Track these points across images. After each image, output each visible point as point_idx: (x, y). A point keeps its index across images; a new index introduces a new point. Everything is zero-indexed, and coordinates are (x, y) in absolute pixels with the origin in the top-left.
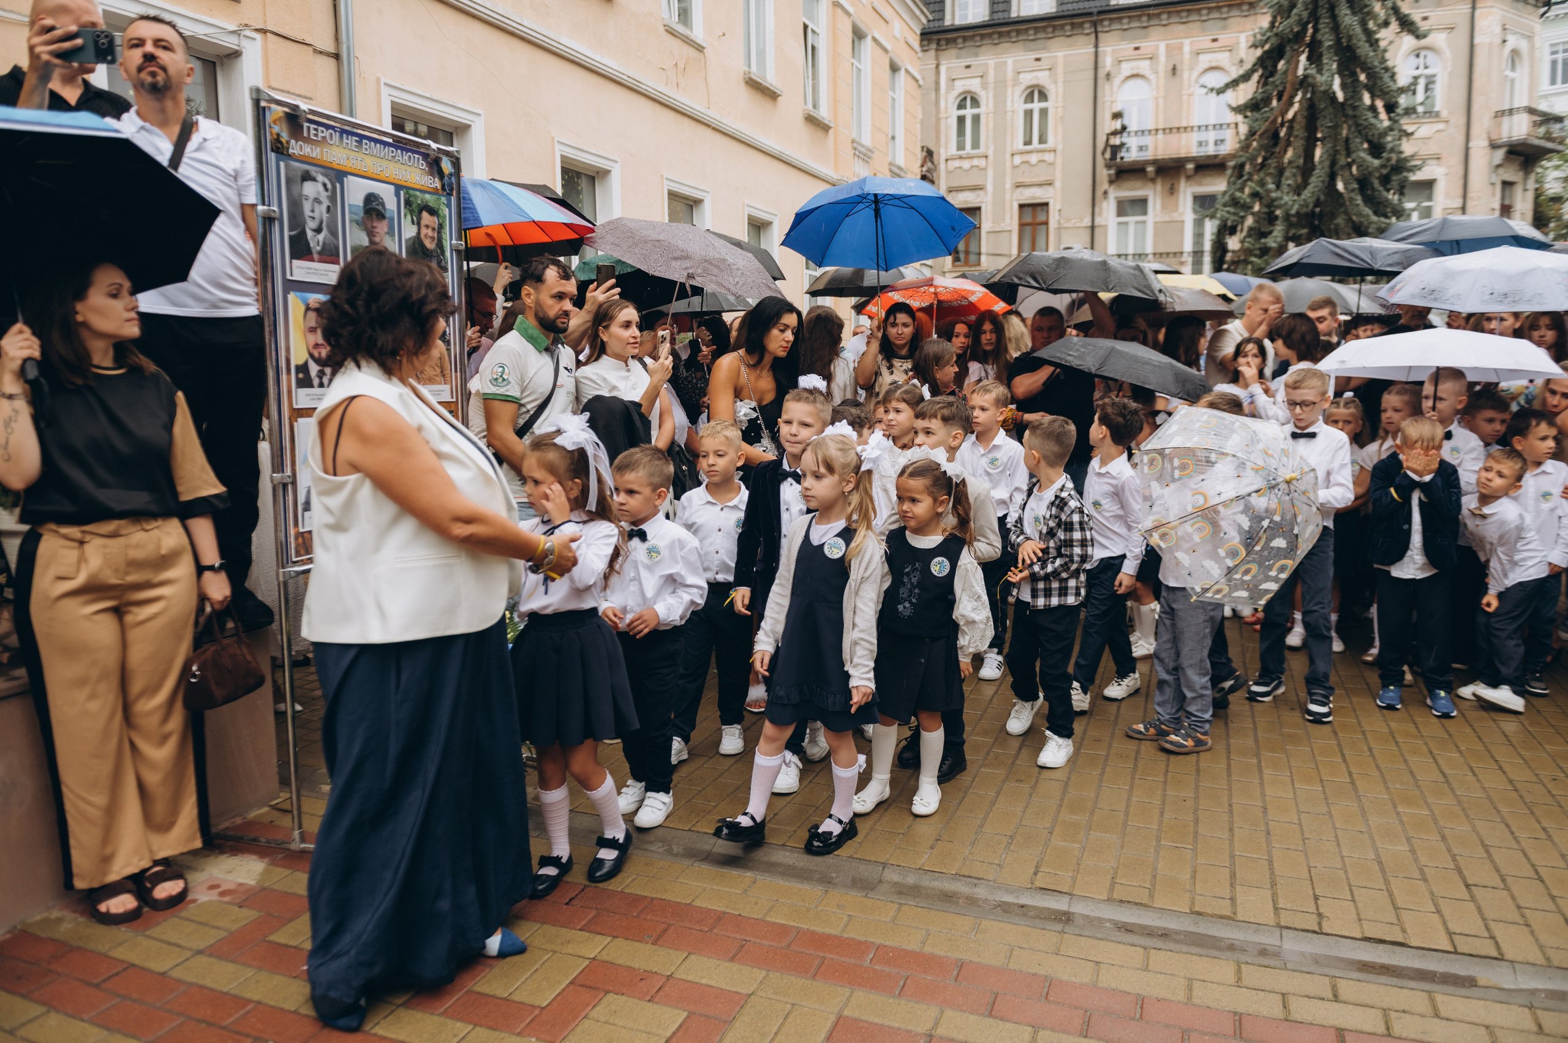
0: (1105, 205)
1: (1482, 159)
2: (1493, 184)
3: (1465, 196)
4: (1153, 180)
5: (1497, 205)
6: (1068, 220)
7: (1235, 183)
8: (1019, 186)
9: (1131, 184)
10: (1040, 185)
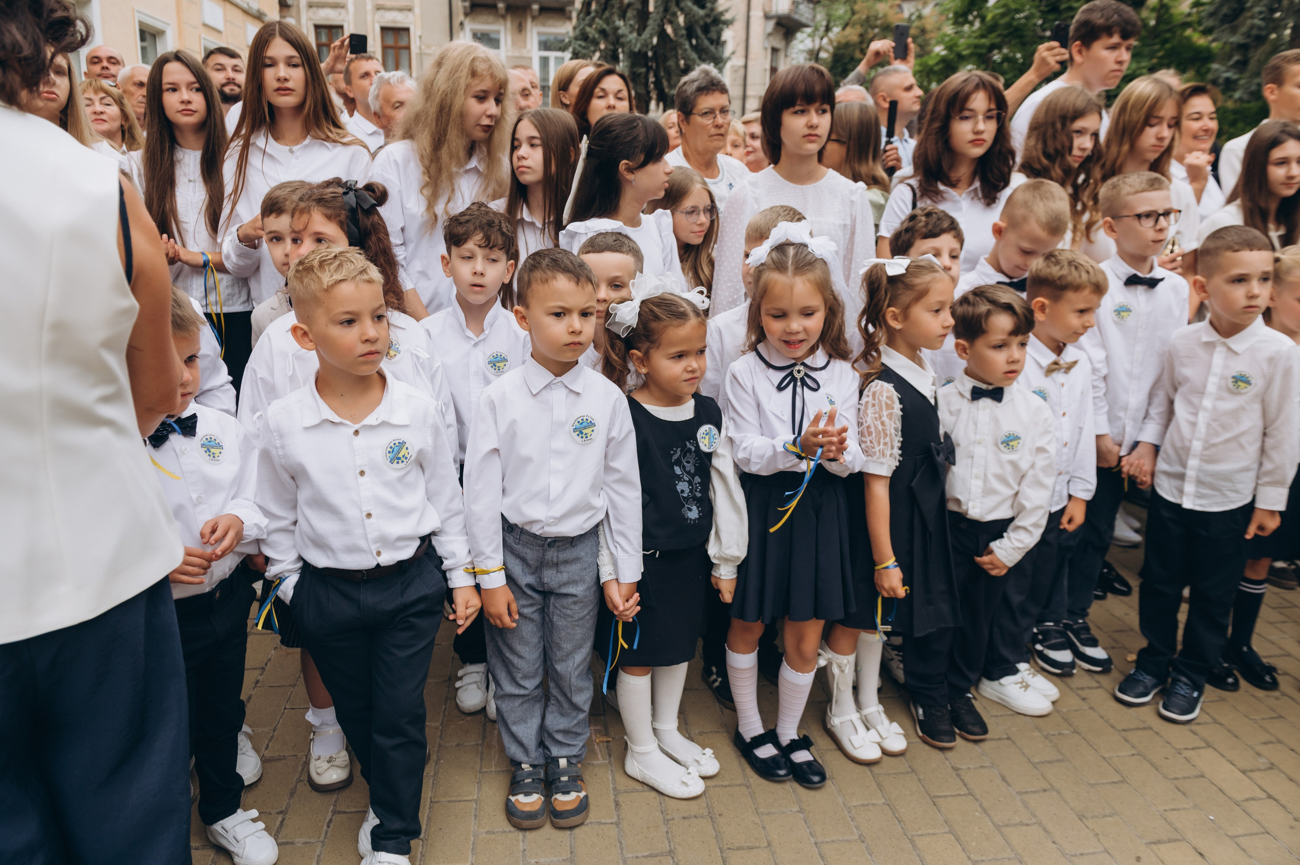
0: (461, 34)
1: (760, 28)
2: (766, 49)
3: (746, 57)
4: (504, 17)
5: (768, 67)
6: (429, 46)
7: (584, 19)
8: (379, 8)
9: (484, 18)
10: (401, 10)
